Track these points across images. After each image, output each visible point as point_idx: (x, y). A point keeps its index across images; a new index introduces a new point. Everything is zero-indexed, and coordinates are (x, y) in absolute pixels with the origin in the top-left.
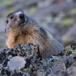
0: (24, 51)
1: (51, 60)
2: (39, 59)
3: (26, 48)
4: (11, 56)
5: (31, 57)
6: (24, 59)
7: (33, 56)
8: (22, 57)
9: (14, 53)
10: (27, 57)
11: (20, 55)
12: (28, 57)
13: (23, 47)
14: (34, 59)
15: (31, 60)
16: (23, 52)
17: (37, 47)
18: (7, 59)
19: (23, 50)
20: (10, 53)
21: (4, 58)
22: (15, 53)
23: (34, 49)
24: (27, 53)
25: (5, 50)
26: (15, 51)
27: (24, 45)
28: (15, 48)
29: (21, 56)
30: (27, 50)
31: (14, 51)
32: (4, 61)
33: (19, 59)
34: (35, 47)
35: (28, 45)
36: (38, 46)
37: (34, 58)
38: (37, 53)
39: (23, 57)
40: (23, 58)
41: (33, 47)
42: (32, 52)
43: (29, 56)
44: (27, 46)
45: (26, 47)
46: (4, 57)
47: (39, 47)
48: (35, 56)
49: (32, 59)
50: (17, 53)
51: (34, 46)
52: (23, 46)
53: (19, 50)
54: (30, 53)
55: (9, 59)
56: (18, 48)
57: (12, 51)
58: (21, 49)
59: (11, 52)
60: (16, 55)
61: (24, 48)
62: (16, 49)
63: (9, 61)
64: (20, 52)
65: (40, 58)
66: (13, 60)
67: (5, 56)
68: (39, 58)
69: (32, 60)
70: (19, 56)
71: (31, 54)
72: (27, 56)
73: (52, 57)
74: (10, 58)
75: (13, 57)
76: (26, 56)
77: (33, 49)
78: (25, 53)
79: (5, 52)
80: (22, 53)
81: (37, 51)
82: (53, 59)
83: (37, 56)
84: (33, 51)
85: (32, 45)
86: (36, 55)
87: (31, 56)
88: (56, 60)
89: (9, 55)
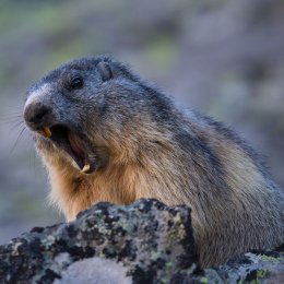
0: (124, 233)
1: (243, 271)
2: (190, 271)
3: (135, 221)
4: (64, 257)
5: (153, 263)
6: (126, 269)
7: (166, 257)
8: (115, 260)
9: (79, 245)
10: (137, 262)
11: (105, 251)
12: (142, 262)
13: (118, 218)
14: (171, 267)
15: (156, 274)
16: (118, 237)
17: (182, 218)
18: (49, 271)
19: (120, 229)
20: (61, 246)
21: (34, 268)
22: (85, 245)
23: (170, 224)
24: (137, 241)
25: (39, 230)
26: (85, 234)
27: (123, 207)
29: (110, 256)
30: (136, 229)
31: (79, 236)
32: (38, 277)
33: (100, 270)
34: (175, 215)
35: (142, 206)
36: (186, 212)
37: (169, 264)
38: (183, 242)
39: (119, 260)
40: (121, 264)
41: (162, 217)
42: (161, 240)
43: (145, 257)
44: (138, 213)
45: (134, 215)
46: (34, 262)
47: (189, 216)
48: (173, 256)
49: (160, 268)
50: (94, 244)
51: (166, 213)
52: (120, 211)
53: (102, 229)
54: (150, 242)
55: (56, 271)
56: (96, 223)
57: (71, 236)
58: (110, 227)
59: (68, 238)
60: (90, 253)
61: (124, 223)
62: (90, 225)
63: (59, 277)
64: (107, 241)
65: (194, 267)
66: (74, 273)
67: (41, 257)
68: (189, 266)
69: (159, 273)
70: (102, 255)
71: (155, 246)
72: (140, 256)
73: (247, 261)
74: (61, 264)
75: (75, 260)
76: (134, 258)
77: (166, 227)
78: (129, 243)
80: (114, 243)
81: (182, 233)
82: (252, 268)
83: (182, 257)
84: (165, 234)
85: (160, 206)
86: (179, 250)
87: (155, 256)
88: (268, 275)
89: (56, 254)
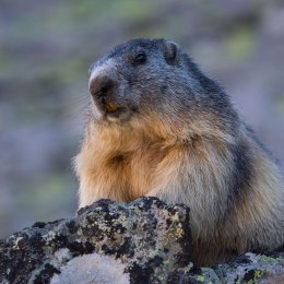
0: (123, 230)
2: (186, 270)
3: (134, 219)
4: (64, 253)
5: (151, 261)
6: (124, 266)
7: (163, 255)
8: (114, 257)
9: (79, 241)
10: (135, 259)
11: (104, 247)
12: (140, 259)
13: (118, 215)
15: (153, 272)
16: (117, 235)
17: (180, 217)
18: (48, 265)
19: (120, 226)
20: (61, 241)
22: (85, 240)
23: (169, 222)
24: (136, 239)
25: (41, 225)
26: (86, 230)
27: (123, 205)
28: (85, 220)
29: (108, 252)
30: (135, 226)
31: (80, 232)
32: (37, 272)
33: (99, 266)
34: (173, 214)
35: (142, 205)
36: (184, 212)
37: (165, 262)
38: (181, 241)
39: (118, 257)
40: (119, 260)
41: (161, 215)
42: (160, 238)
43: (144, 254)
44: (137, 211)
45: (133, 213)
46: (34, 257)
47: (187, 215)
48: (170, 254)
49: (157, 265)
50: (93, 240)
51: (165, 212)
52: (120, 208)
53: (102, 226)
54: (148, 239)
55: (55, 266)
56: (96, 219)
57: (71, 232)
58: (110, 224)
59: (68, 234)
60: (90, 249)
61: (123, 221)
62: (91, 222)
63: (59, 272)
64: (106, 238)
65: (191, 265)
66: (72, 268)
67: (42, 251)
68: (186, 264)
69: (156, 270)
70: (101, 252)
71: (153, 244)
72: (137, 254)
74: (60, 260)
75: (75, 256)
76: (132, 255)
77: (165, 226)
78: (127, 240)
79: (39, 235)
80: (113, 239)
81: (180, 232)
83: (179, 255)
84: (164, 232)
85: (160, 204)
86: (177, 249)
87: (152, 253)
89: (56, 249)
